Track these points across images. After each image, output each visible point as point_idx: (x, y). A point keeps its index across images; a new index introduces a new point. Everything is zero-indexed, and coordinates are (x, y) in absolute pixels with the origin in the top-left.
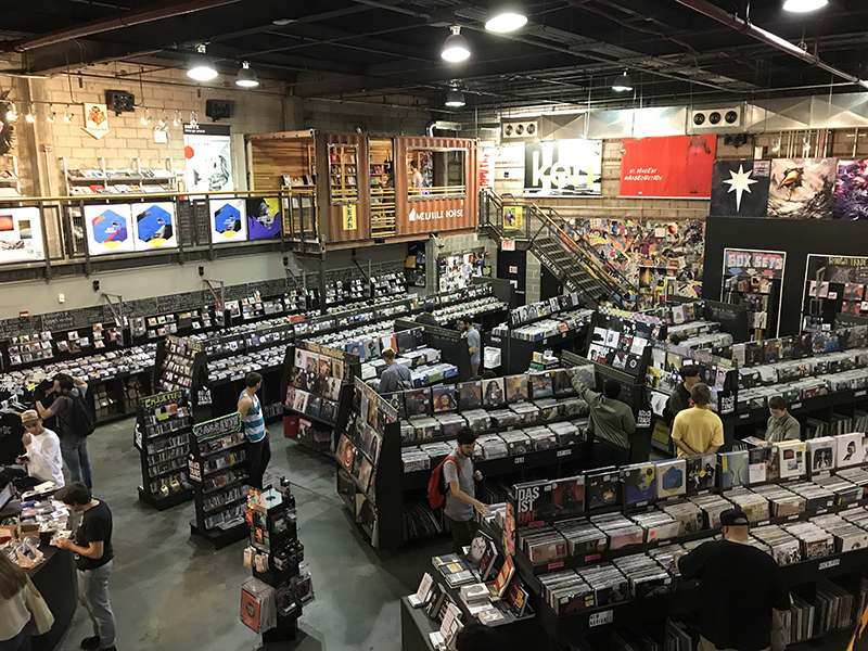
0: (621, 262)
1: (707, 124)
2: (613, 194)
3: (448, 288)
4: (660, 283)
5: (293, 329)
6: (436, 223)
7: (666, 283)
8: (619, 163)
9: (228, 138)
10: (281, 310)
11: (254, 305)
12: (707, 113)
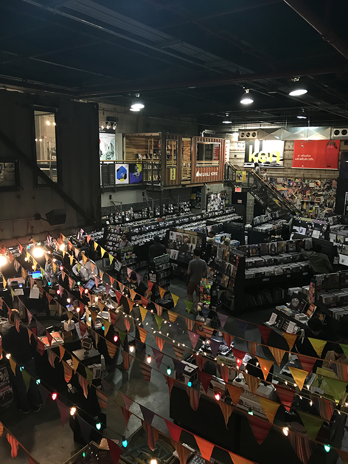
0: (292, 199)
1: (340, 135)
2: (289, 166)
3: (211, 209)
4: (311, 209)
5: (159, 224)
6: (207, 178)
7: (314, 208)
8: (293, 152)
9: (114, 135)
10: (141, 217)
11: (130, 214)
12: (341, 130)
